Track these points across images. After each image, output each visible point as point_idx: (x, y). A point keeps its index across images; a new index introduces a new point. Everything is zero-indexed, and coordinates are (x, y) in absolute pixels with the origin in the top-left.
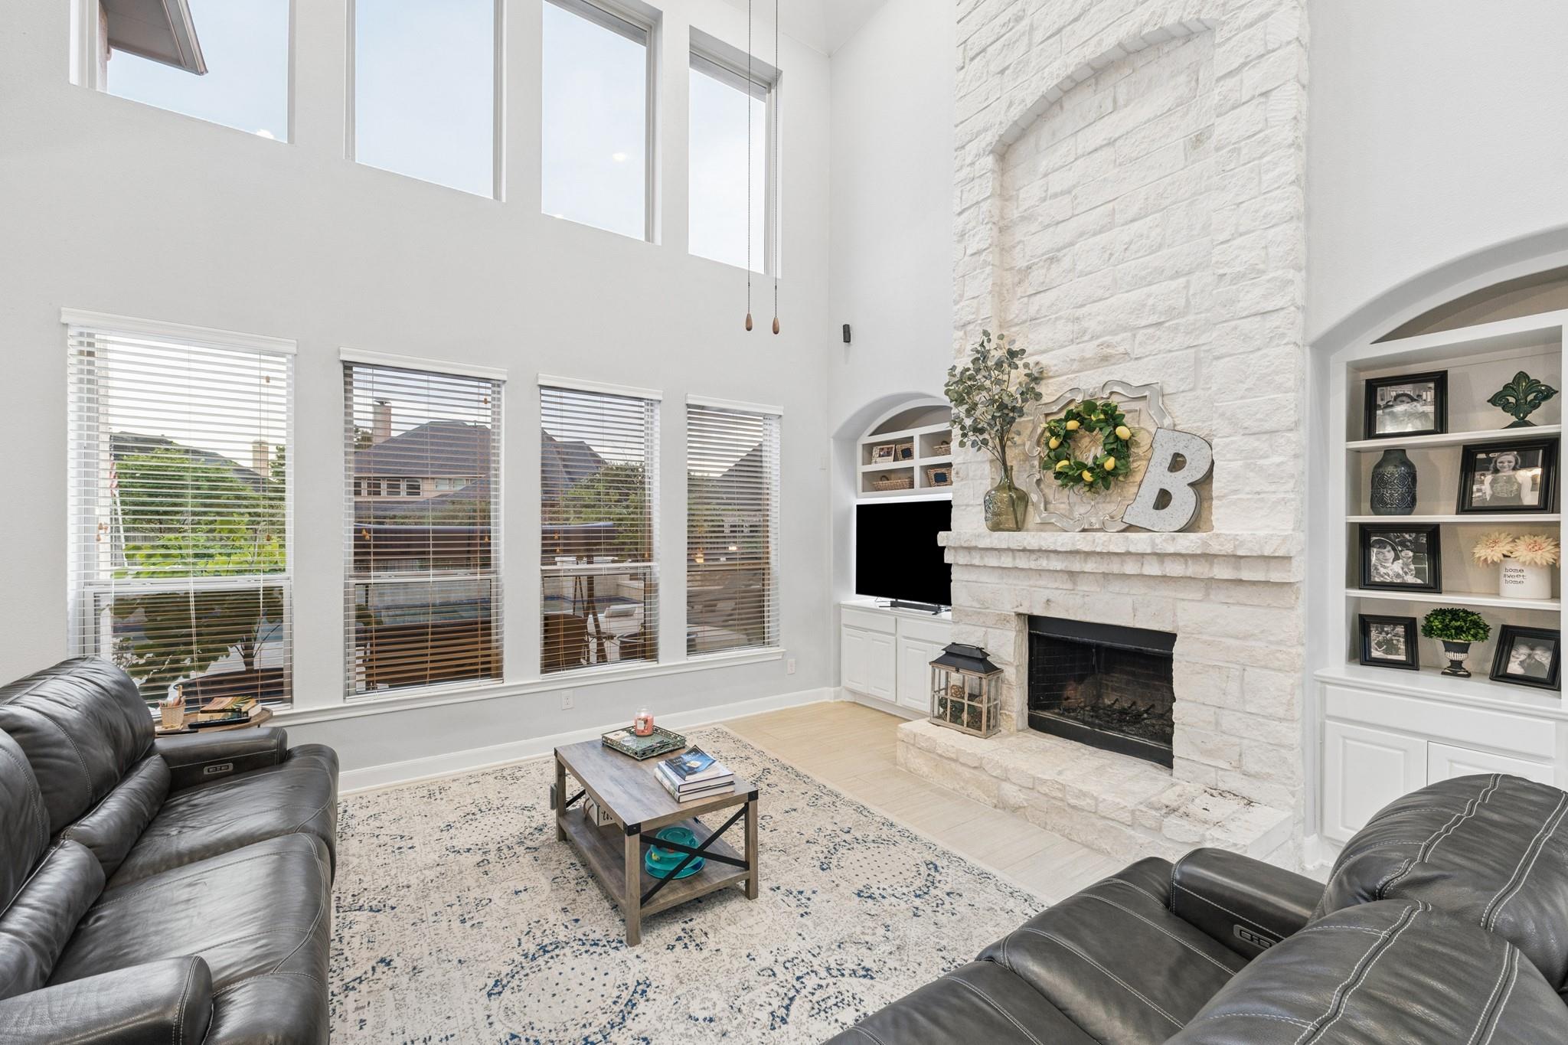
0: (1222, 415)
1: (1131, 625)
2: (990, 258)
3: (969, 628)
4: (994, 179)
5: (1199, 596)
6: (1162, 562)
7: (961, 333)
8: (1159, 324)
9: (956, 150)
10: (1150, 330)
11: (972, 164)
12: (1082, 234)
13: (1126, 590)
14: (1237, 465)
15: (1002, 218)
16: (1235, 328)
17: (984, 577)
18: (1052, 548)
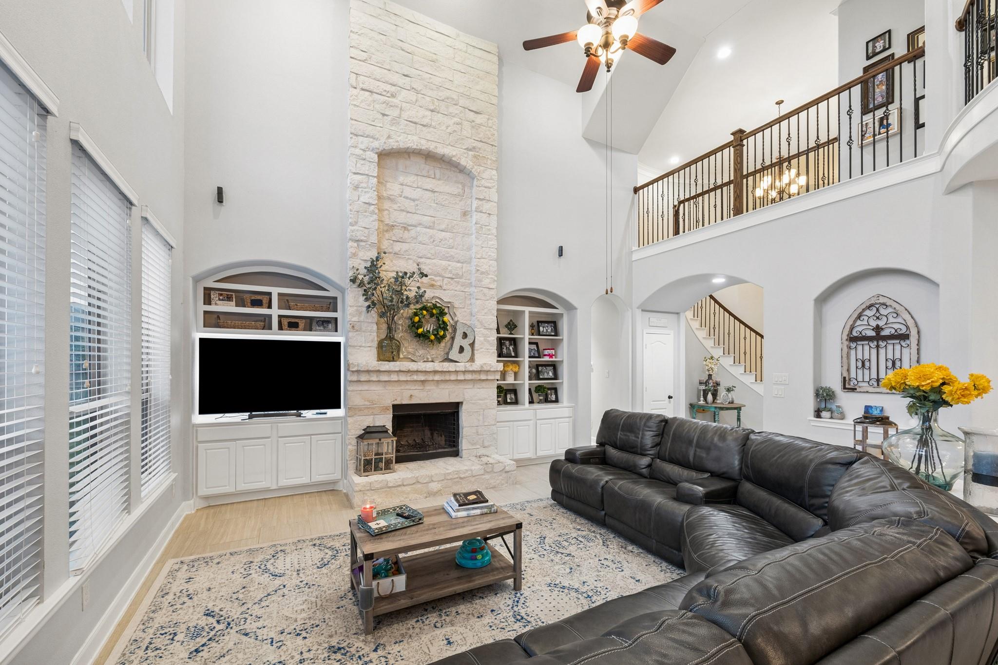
0: (478, 320)
1: (448, 401)
3: (362, 418)
5: (471, 386)
6: (464, 374)
7: (355, 245)
8: (452, 278)
10: (450, 280)
11: (364, 150)
12: (420, 224)
13: (446, 387)
14: (482, 339)
15: (379, 191)
16: (482, 291)
17: (373, 387)
18: (424, 370)
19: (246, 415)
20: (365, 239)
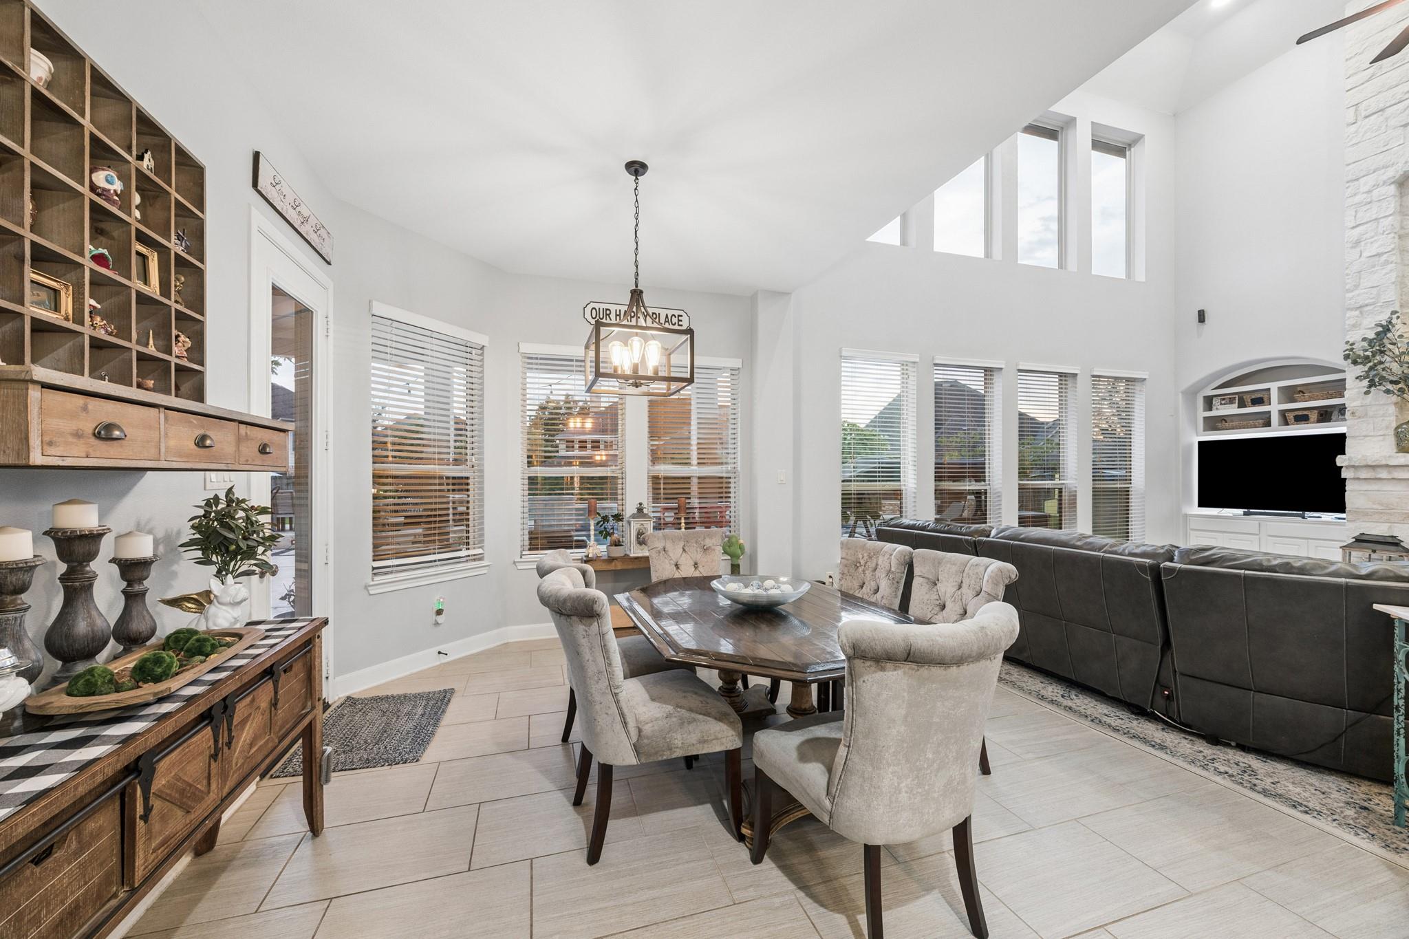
2: (1394, 258)
3: (1368, 525)
4: (1396, 202)
7: (1357, 313)
9: (1348, 182)
11: (1369, 192)
15: (1402, 228)
17: (1389, 487)
19: (1240, 511)
20: (1373, 300)
